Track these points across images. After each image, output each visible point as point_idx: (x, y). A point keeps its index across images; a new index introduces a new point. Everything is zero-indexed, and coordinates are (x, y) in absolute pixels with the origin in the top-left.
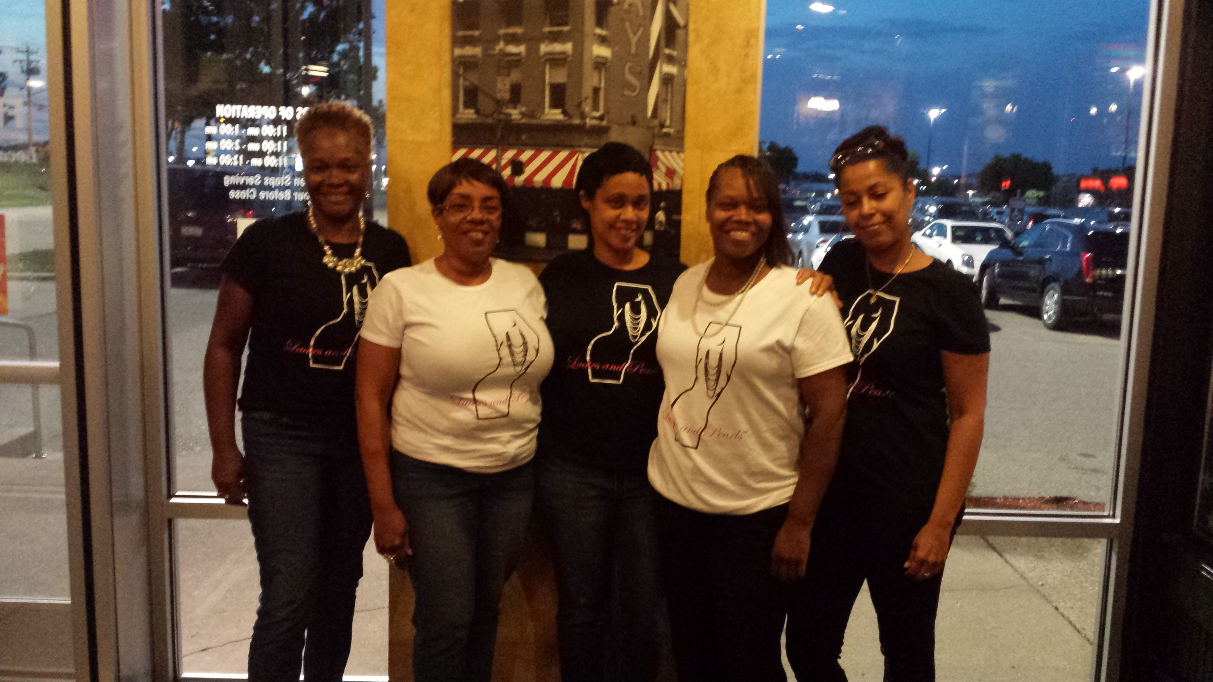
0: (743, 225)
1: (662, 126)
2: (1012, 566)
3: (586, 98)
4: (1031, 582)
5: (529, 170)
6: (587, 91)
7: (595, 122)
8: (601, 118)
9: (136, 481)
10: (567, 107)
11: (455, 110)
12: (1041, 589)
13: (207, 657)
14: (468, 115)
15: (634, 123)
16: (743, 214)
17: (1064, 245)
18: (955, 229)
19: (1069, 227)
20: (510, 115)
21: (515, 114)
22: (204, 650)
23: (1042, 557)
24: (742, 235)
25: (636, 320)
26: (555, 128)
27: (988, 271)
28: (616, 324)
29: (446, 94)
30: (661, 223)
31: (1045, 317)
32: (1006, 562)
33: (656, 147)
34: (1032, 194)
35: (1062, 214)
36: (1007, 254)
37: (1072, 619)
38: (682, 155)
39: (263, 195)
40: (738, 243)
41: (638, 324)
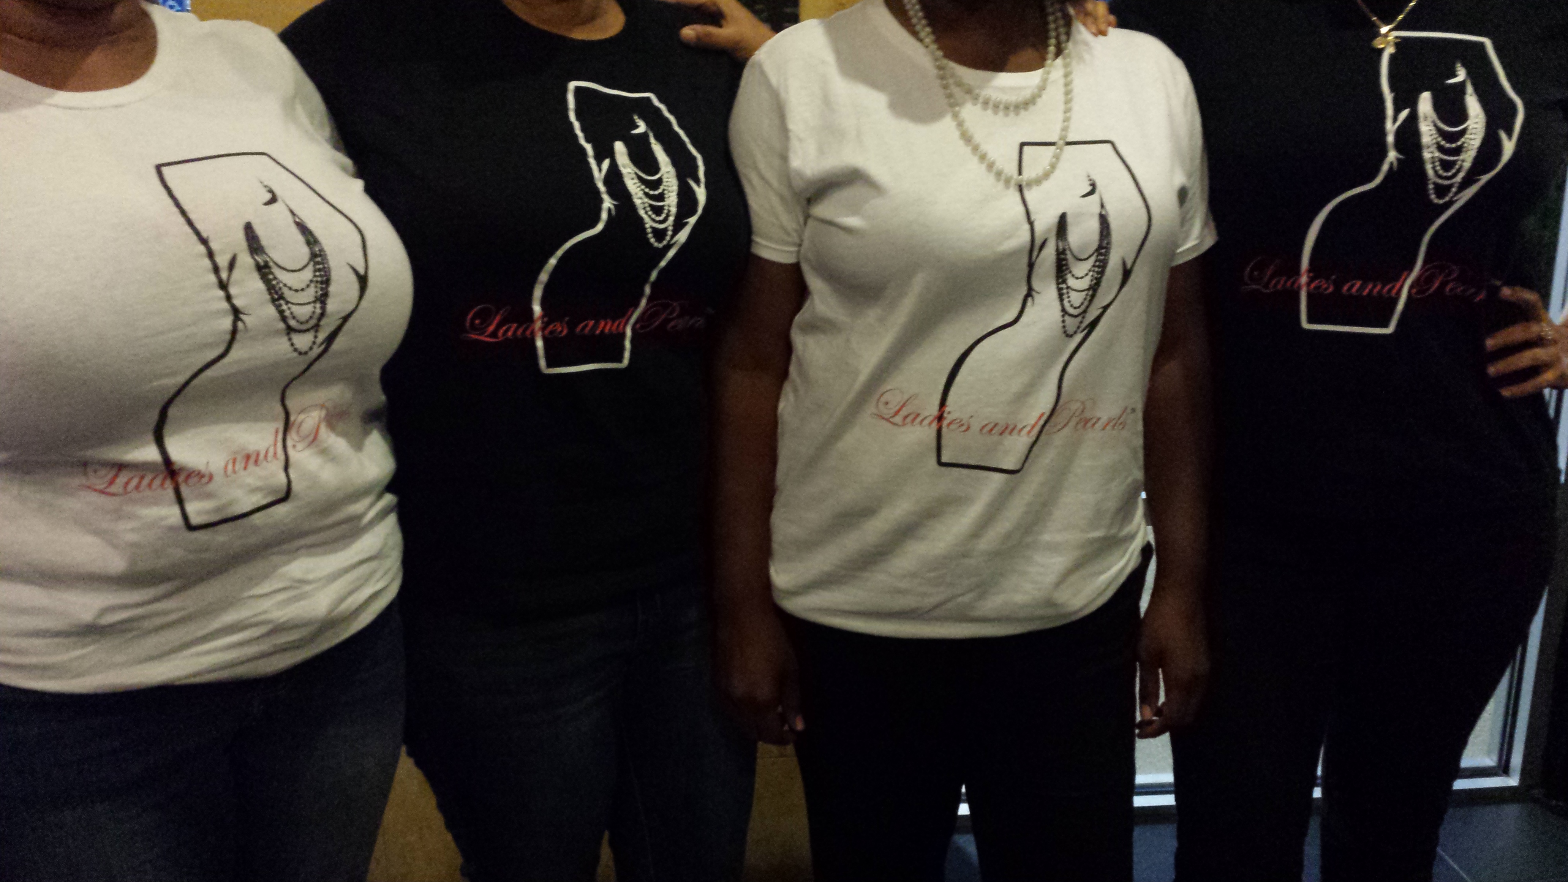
41: (661, 197)
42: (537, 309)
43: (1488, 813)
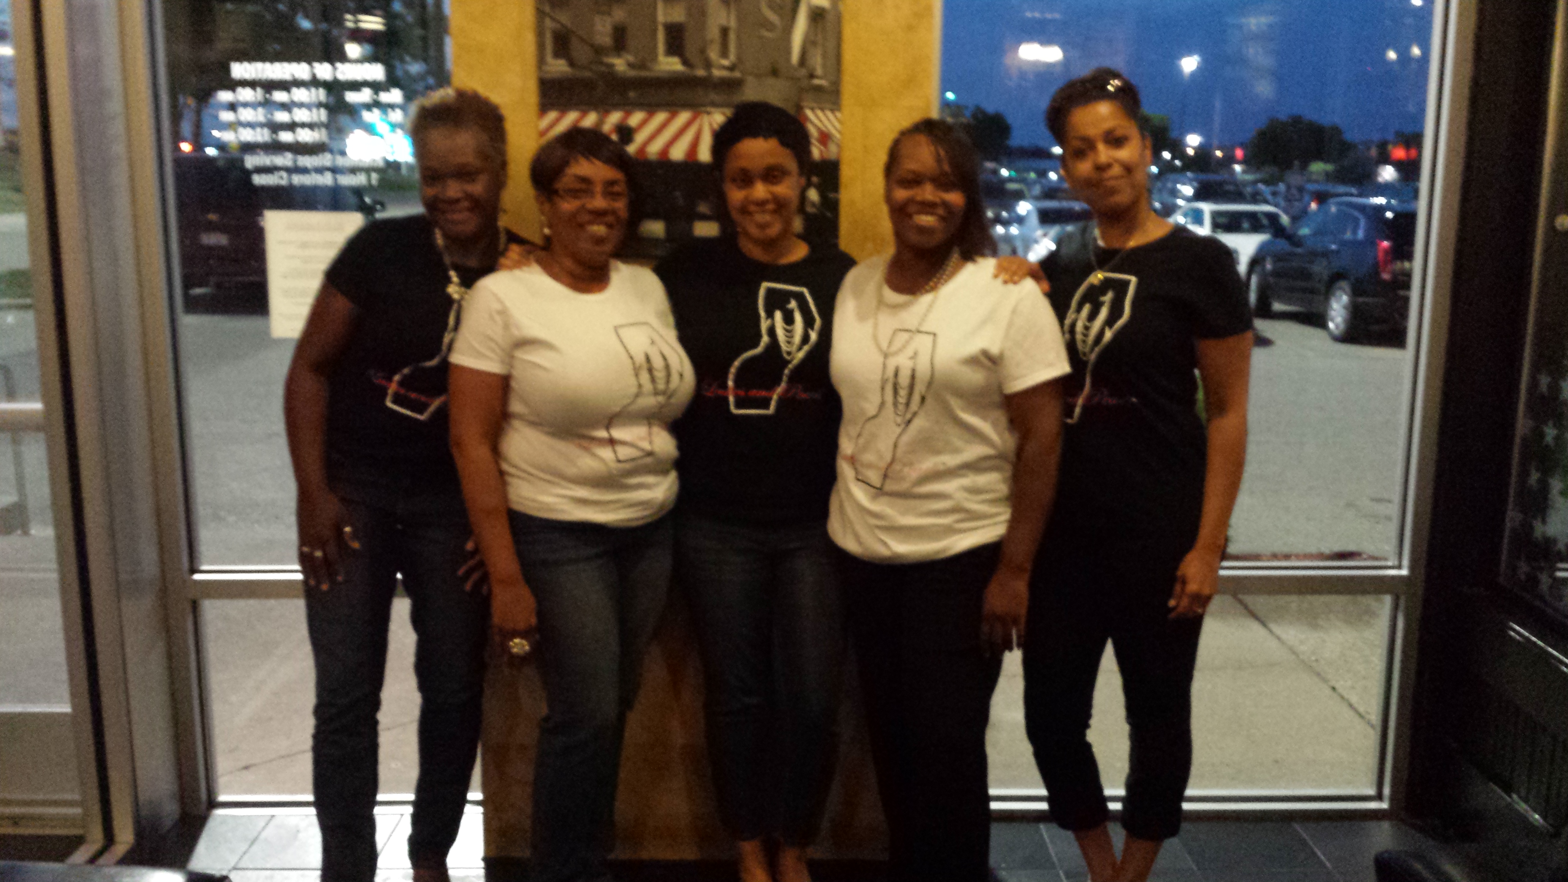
0: (928, 207)
1: (812, 76)
2: (1279, 638)
3: (712, 41)
4: (1301, 657)
5: (640, 138)
6: (713, 33)
7: (724, 73)
8: (731, 68)
9: (149, 555)
10: (688, 55)
11: (541, 61)
12: (1314, 664)
13: (249, 776)
14: (558, 67)
15: (775, 72)
16: (928, 193)
17: (1355, 232)
18: (1215, 215)
19: (1363, 208)
20: (612, 66)
21: (620, 64)
22: (246, 768)
23: (1315, 626)
24: (927, 220)
25: (789, 333)
26: (673, 82)
27: (1258, 268)
28: (765, 339)
29: (529, 39)
30: (813, 205)
31: (1331, 325)
32: (1271, 631)
33: (804, 104)
34: (1318, 167)
35: (1354, 190)
36: (1283, 245)
37: (1354, 699)
38: (838, 114)
39: (298, 180)
40: (922, 230)
41: (792, 337)
42: (730, 383)
43: (1372, 825)
